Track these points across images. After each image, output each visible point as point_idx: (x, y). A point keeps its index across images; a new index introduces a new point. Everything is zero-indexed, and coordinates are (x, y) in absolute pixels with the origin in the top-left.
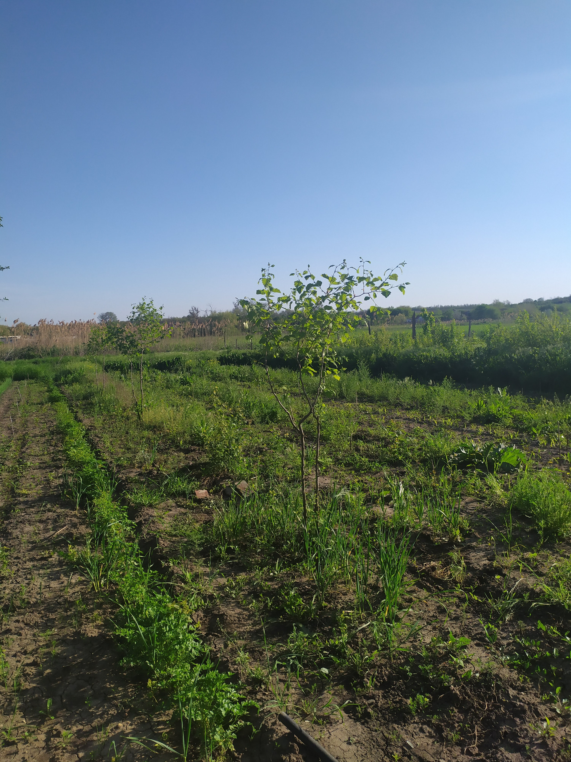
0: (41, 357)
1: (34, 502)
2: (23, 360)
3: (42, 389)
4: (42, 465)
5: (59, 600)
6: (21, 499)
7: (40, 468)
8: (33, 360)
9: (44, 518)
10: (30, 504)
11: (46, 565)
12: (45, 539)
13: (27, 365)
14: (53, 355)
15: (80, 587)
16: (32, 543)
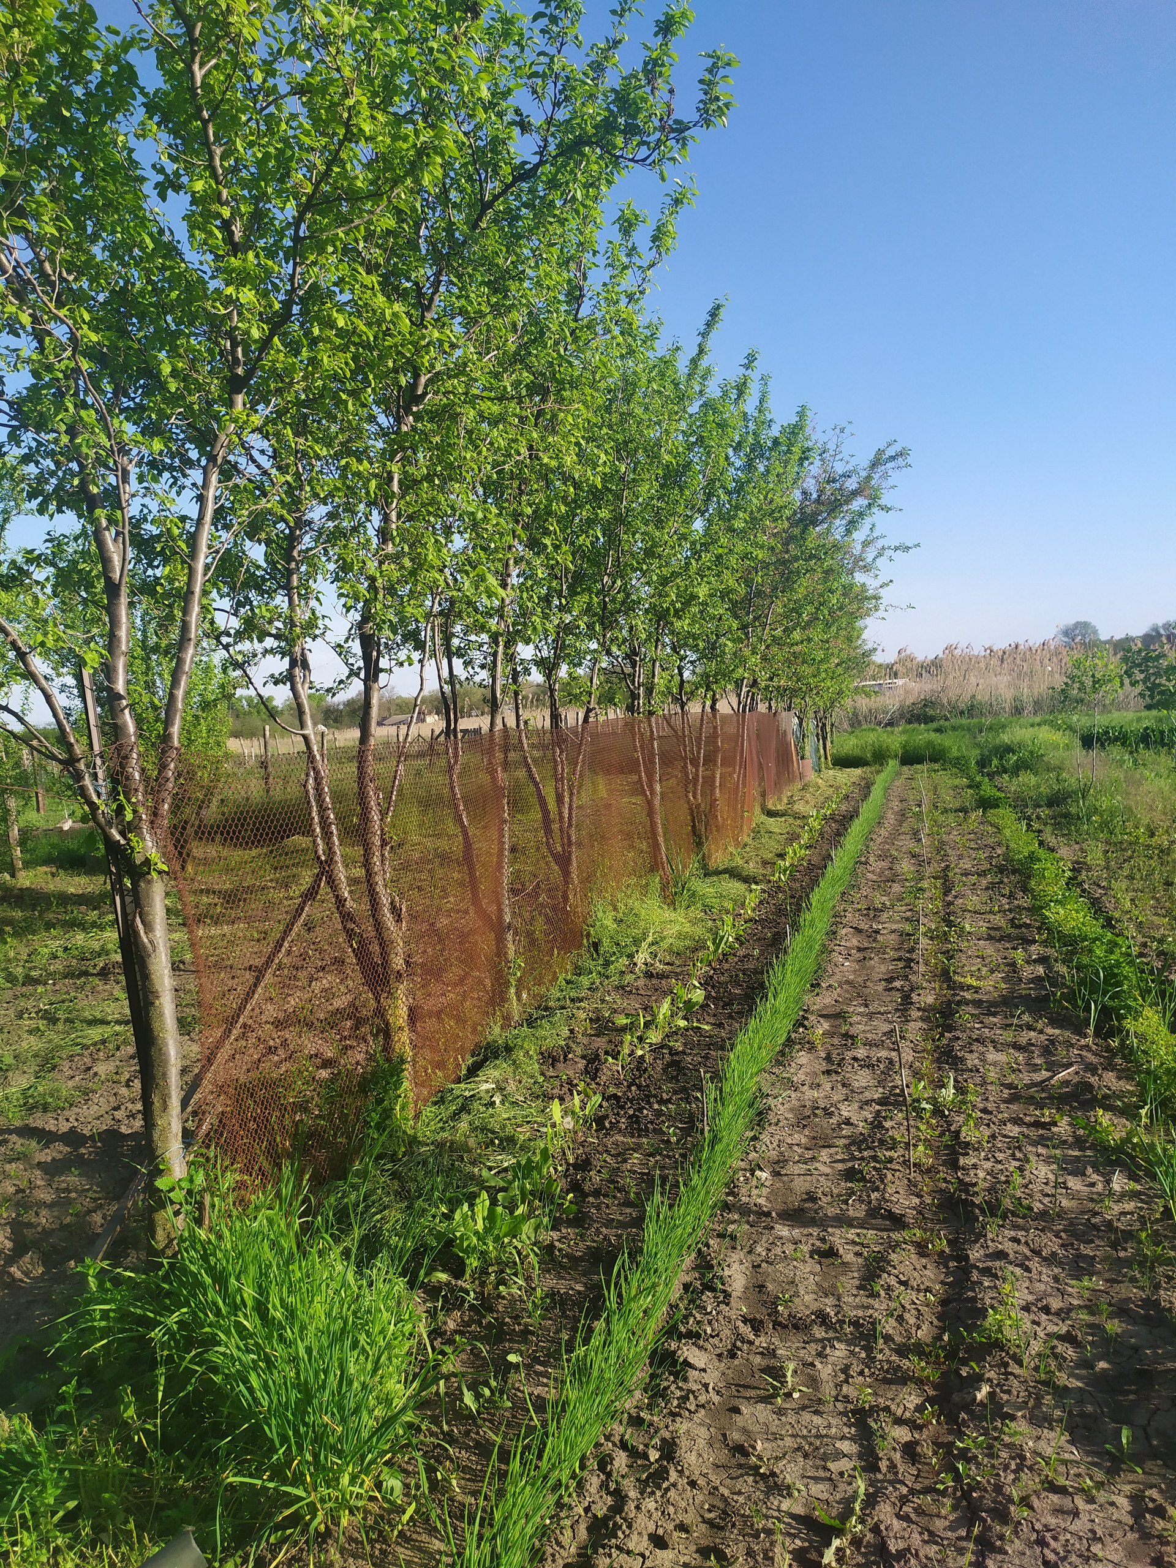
0: (947, 719)
1: (992, 1004)
2: (916, 725)
3: (957, 782)
4: (992, 933)
5: (1093, 1221)
6: (968, 995)
7: (990, 938)
8: (935, 725)
9: (1023, 1041)
10: (988, 1008)
11: (1048, 1139)
12: (1034, 1084)
13: (924, 735)
14: (971, 716)
15: (1132, 1204)
16: (1010, 1086)
